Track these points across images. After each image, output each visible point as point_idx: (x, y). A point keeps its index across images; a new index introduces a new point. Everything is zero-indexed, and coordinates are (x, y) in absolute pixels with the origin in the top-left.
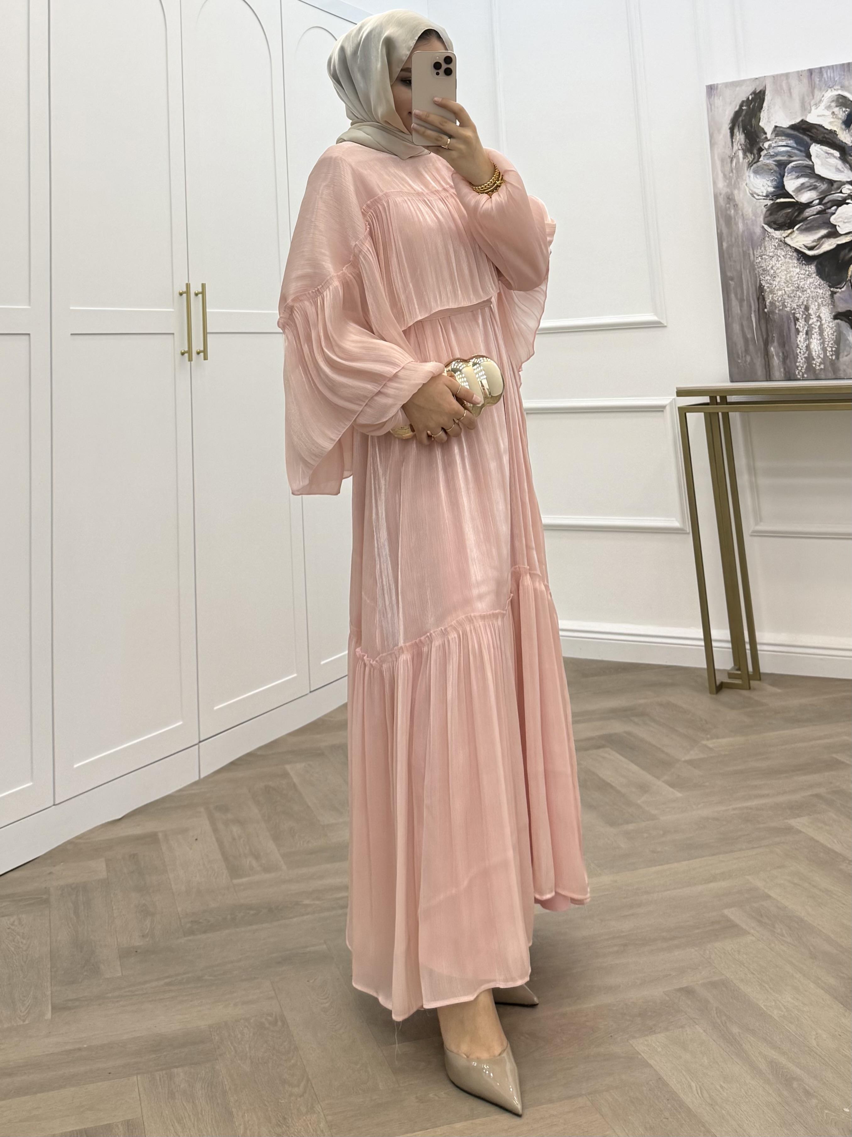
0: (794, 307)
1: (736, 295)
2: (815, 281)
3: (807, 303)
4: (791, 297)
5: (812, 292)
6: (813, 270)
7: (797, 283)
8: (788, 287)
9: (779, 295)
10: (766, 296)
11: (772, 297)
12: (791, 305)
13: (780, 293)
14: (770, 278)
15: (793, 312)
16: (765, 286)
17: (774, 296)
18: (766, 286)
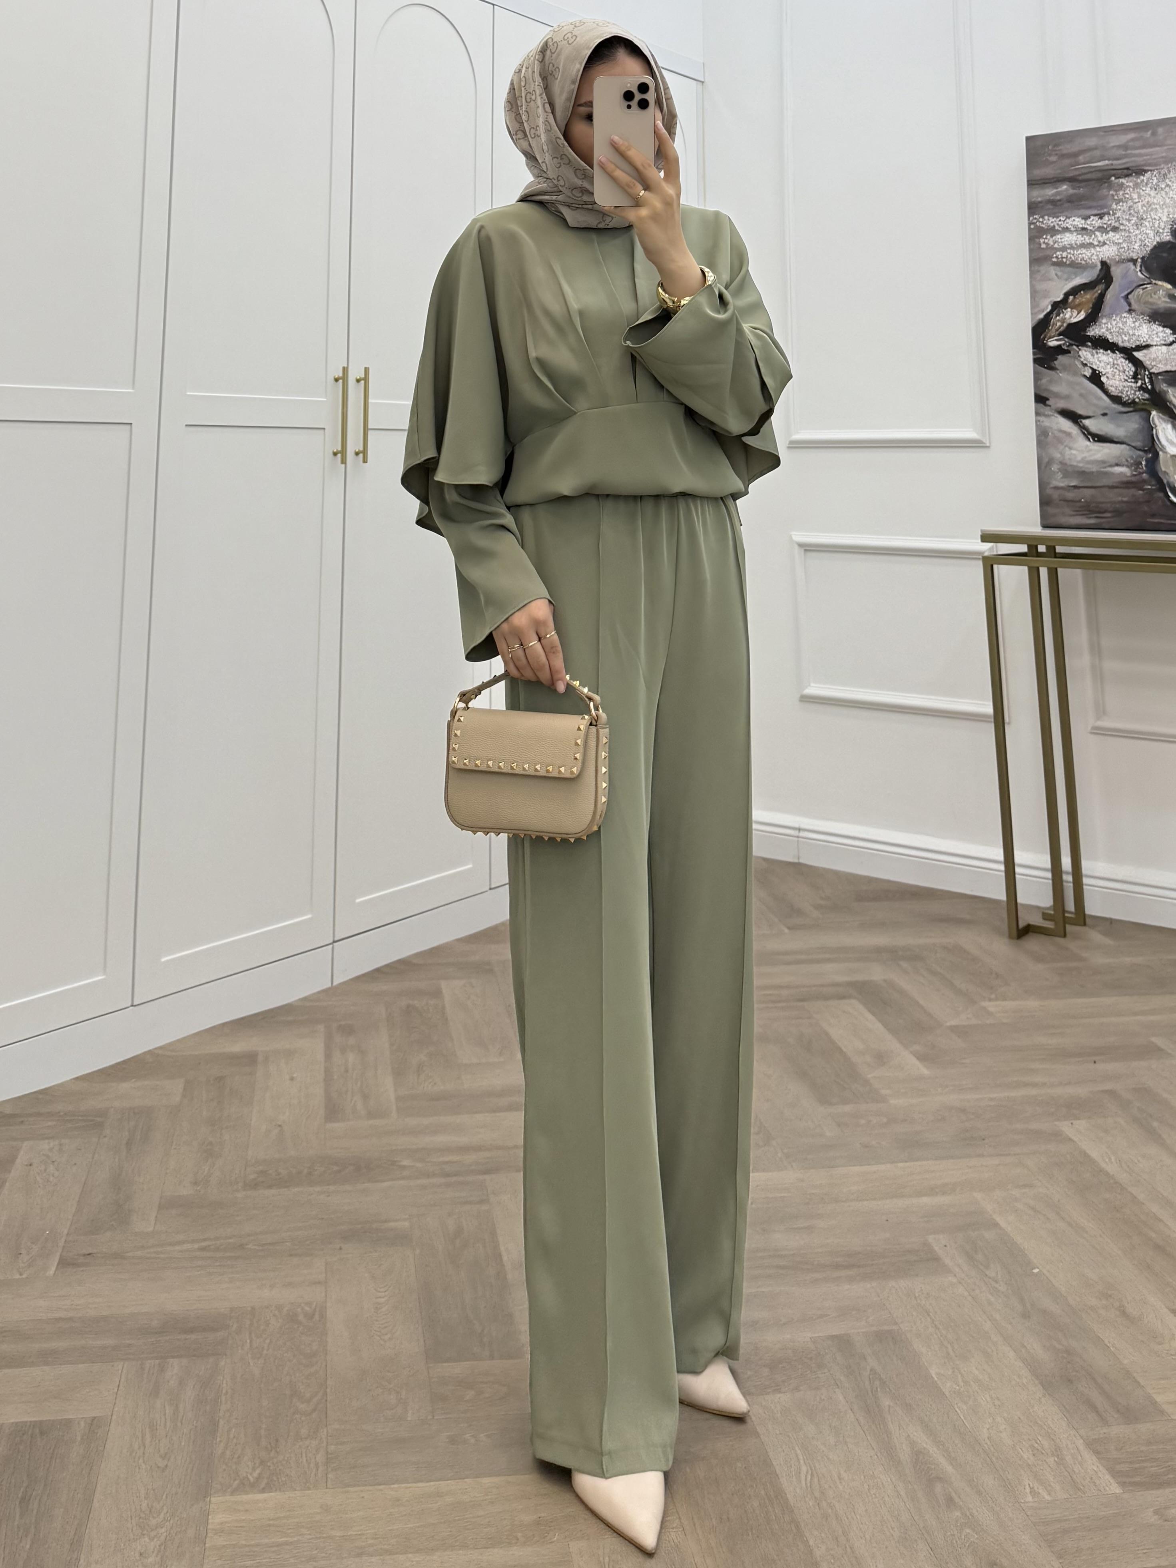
0: (1115, 214)
1: (1133, 140)
2: (1150, 240)
3: (1121, 230)
4: (1129, 210)
5: (1136, 235)
6: (1165, 238)
7: (1147, 218)
8: (1143, 205)
9: (1132, 194)
10: (1131, 178)
11: (1130, 187)
12: (1120, 209)
13: (1135, 196)
14: (1154, 183)
15: (1111, 212)
16: (1144, 175)
17: (1131, 189)
18: (1144, 178)
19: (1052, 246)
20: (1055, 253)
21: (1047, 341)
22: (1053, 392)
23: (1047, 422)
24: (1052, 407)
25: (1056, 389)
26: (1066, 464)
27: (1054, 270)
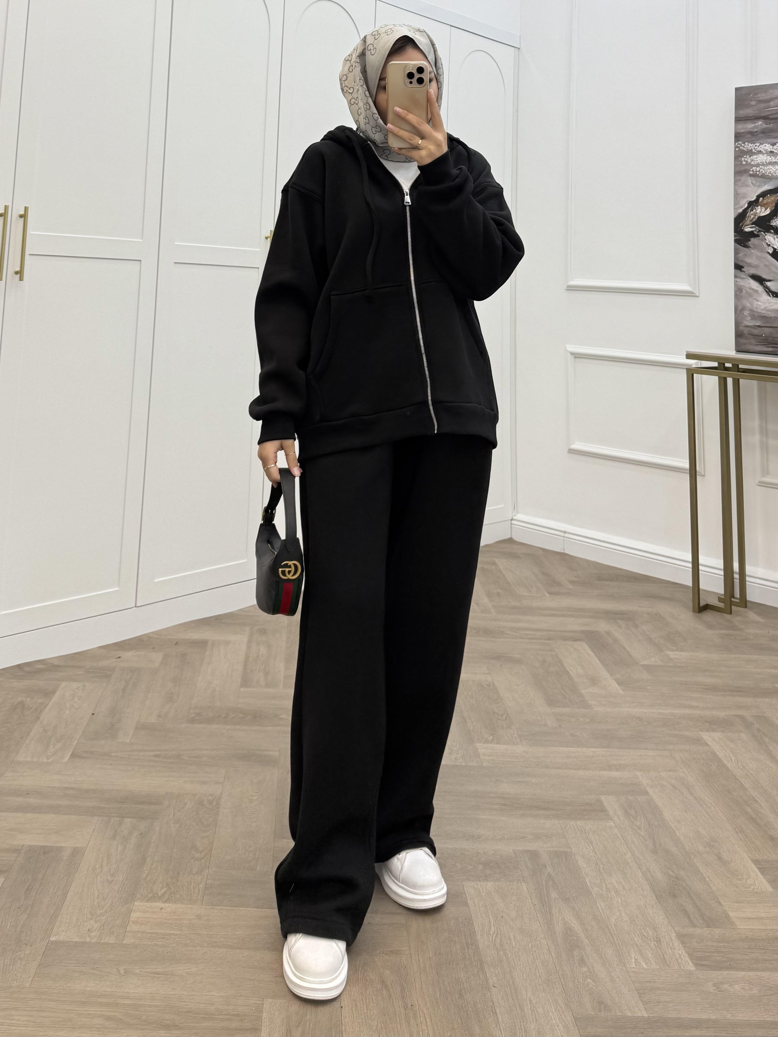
19: (750, 163)
20: (752, 168)
21: (744, 227)
22: (746, 263)
23: (741, 283)
24: (746, 272)
25: (748, 260)
26: (754, 311)
27: (751, 179)
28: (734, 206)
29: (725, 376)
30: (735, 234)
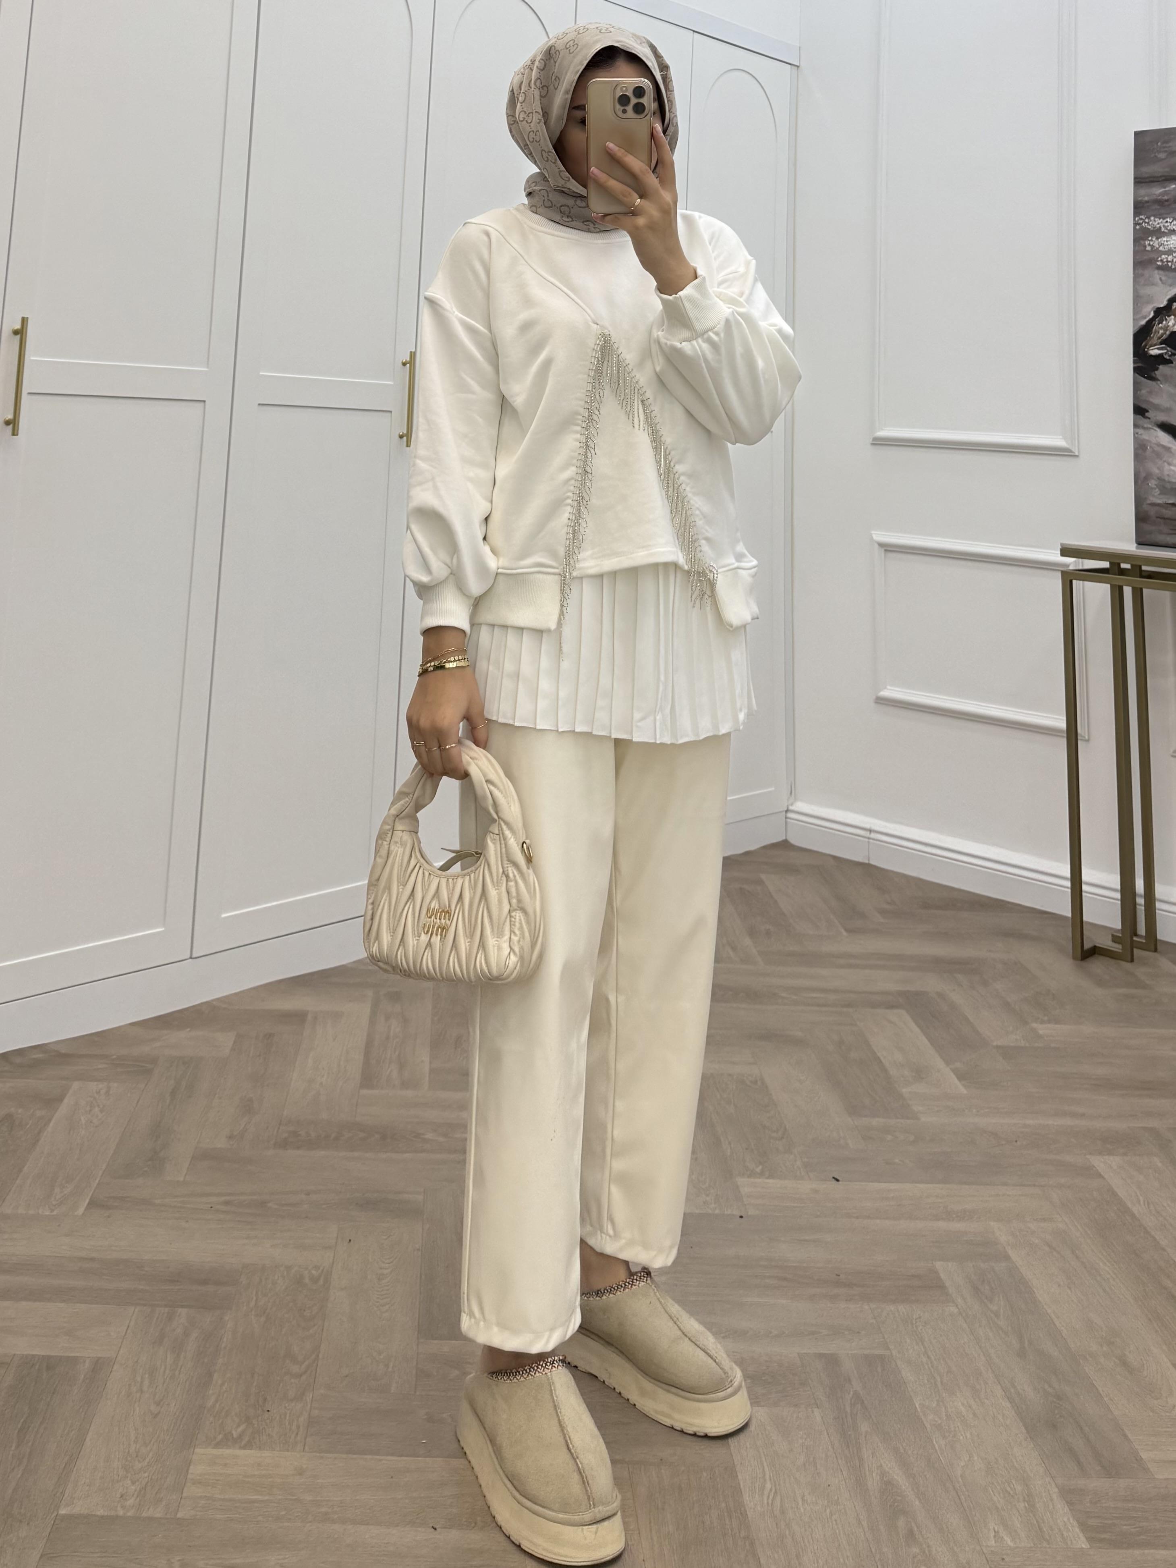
19: (1158, 248)
20: (1160, 256)
21: (1148, 349)
22: (1152, 403)
23: (1145, 435)
24: (1152, 419)
25: (1156, 400)
26: (1164, 480)
27: (1158, 274)
28: (1134, 314)
29: (1120, 584)
30: (1136, 358)
